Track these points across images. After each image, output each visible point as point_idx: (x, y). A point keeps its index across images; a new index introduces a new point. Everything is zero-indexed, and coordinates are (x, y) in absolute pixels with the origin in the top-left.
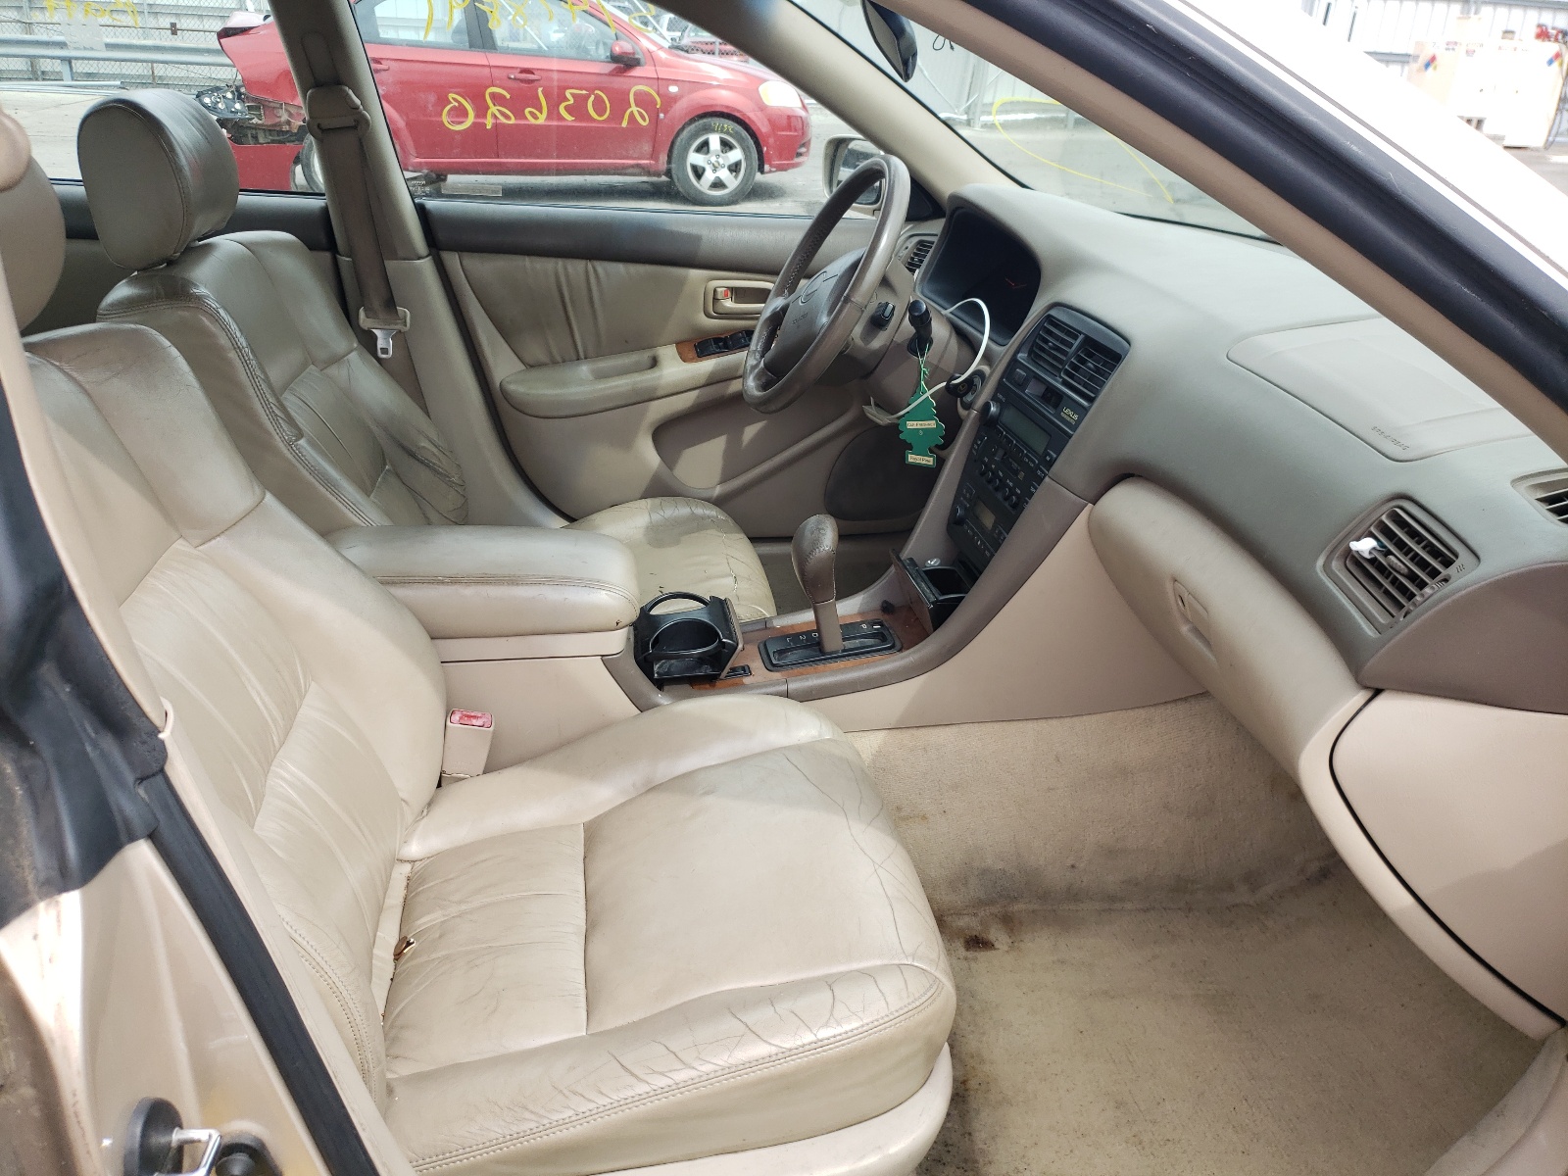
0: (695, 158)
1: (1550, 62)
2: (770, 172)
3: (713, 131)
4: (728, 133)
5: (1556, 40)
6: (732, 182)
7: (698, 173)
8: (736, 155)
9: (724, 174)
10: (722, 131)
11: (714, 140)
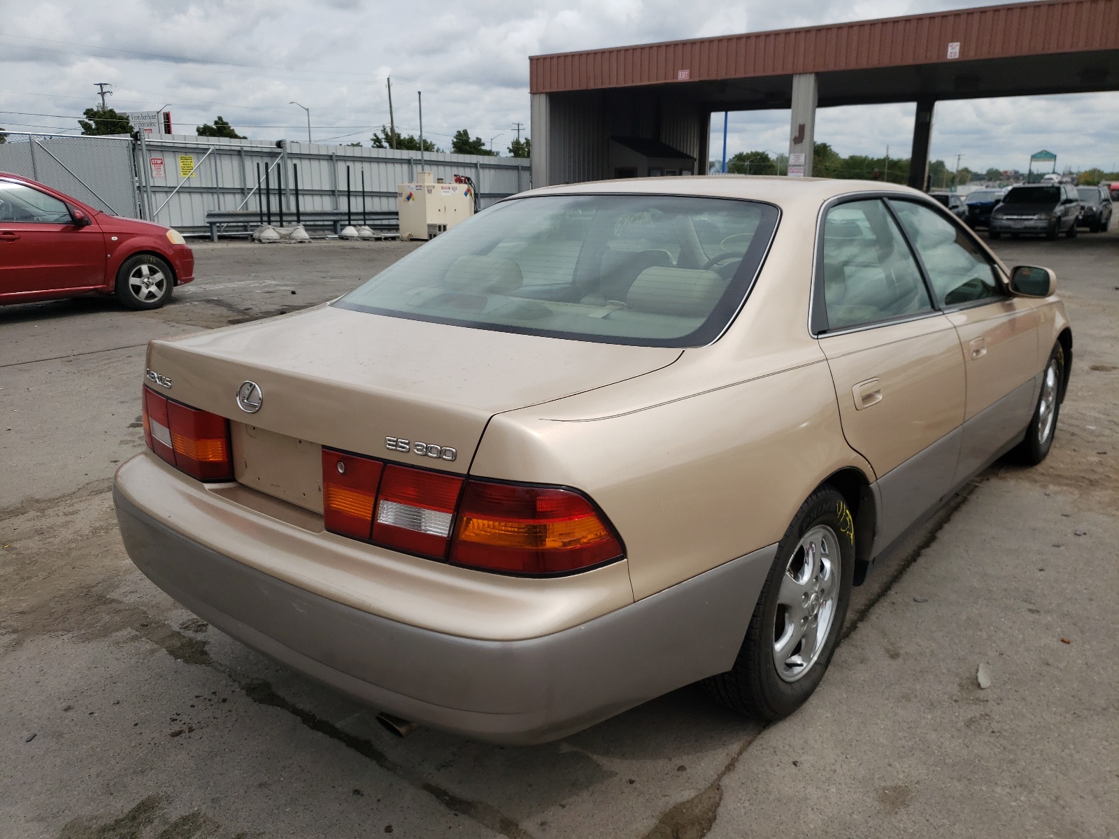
0: (134, 281)
1: (466, 194)
2: (181, 284)
3: (144, 263)
4: (152, 263)
5: (465, 183)
6: (160, 294)
7: (137, 289)
8: (159, 276)
9: (153, 289)
10: (149, 263)
11: (145, 269)
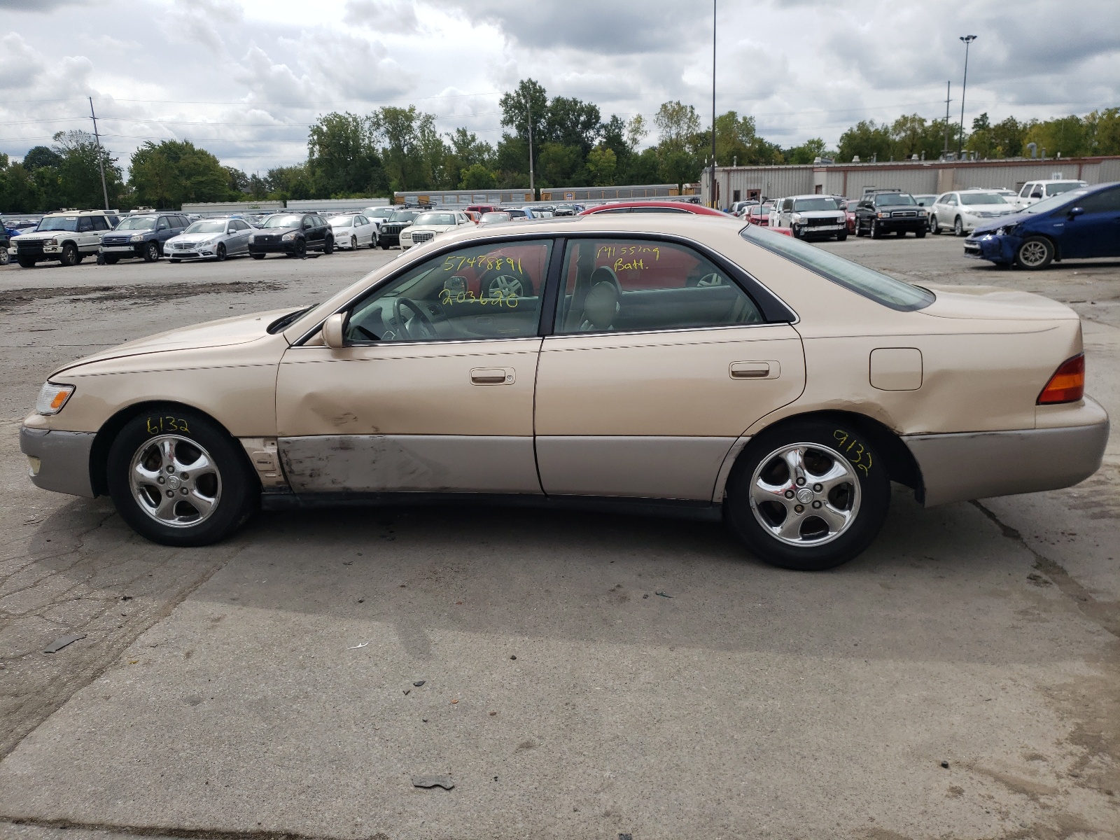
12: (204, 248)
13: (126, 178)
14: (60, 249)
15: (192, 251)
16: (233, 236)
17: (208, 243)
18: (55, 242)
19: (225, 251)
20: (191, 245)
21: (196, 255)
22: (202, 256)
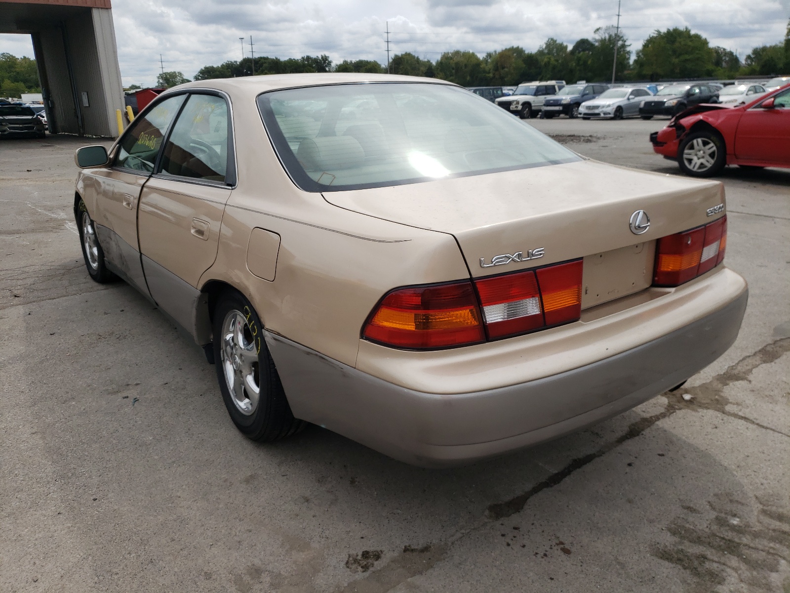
12: (605, 110)
13: (633, 58)
14: (520, 107)
15: (597, 111)
16: (632, 101)
17: (609, 106)
18: (518, 103)
19: (622, 113)
20: (597, 107)
21: (599, 114)
22: (602, 115)
